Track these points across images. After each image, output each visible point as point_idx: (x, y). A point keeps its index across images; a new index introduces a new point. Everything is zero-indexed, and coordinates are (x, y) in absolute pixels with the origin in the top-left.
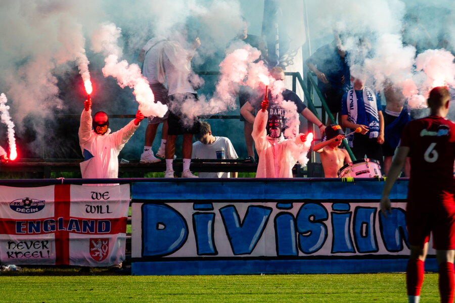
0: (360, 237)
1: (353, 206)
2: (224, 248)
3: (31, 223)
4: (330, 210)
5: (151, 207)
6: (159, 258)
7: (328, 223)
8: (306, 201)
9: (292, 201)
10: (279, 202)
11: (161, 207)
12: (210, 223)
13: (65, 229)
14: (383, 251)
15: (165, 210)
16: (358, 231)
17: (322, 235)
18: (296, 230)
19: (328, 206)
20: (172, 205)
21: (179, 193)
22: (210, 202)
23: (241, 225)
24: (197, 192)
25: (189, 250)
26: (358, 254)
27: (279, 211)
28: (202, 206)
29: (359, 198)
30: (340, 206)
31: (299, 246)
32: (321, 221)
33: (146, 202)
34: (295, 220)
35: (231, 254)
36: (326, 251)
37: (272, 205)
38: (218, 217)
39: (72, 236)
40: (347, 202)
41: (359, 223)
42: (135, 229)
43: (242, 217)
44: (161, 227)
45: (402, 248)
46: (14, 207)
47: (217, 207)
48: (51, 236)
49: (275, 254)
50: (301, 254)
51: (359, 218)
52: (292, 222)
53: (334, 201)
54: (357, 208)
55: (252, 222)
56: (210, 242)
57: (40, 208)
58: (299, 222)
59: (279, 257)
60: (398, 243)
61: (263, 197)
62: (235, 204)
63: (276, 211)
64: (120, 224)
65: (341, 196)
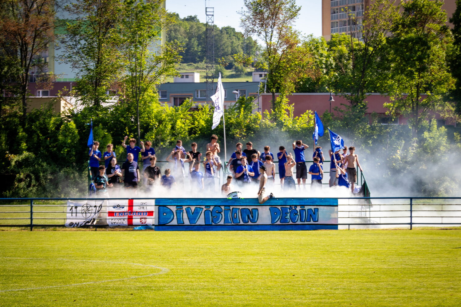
0: (233, 218)
1: (231, 208)
2: (187, 222)
3: (120, 213)
4: (223, 209)
5: (161, 208)
6: (164, 225)
7: (223, 213)
8: (215, 206)
9: (210, 206)
10: (206, 206)
11: (165, 208)
12: (182, 213)
13: (132, 215)
14: (242, 223)
15: (166, 208)
16: (233, 216)
17: (221, 217)
18: (212, 216)
19: (223, 207)
20: (169, 207)
21: (171, 203)
22: (182, 206)
23: (192, 214)
24: (177, 203)
25: (175, 222)
26: (233, 224)
27: (206, 209)
28: (179, 207)
29: (233, 205)
30: (227, 208)
31: (213, 221)
32: (220, 213)
33: (160, 206)
34: (211, 212)
35: (189, 224)
36: (222, 223)
37: (203, 207)
38: (185, 211)
39: (134, 217)
40: (229, 206)
41: (233, 214)
42: (155, 215)
43: (193, 211)
44: (165, 214)
45: (248, 222)
46: (114, 207)
47: (184, 208)
48: (127, 217)
49: (204, 224)
50: (213, 224)
51: (234, 212)
52: (210, 213)
53: (225, 206)
54: (233, 208)
55: (196, 212)
56: (182, 220)
57: (123, 208)
58: (213, 213)
59: (206, 225)
60: (247, 220)
61: (200, 204)
62: (191, 207)
63: (205, 209)
64: (150, 213)
65: (227, 204)
